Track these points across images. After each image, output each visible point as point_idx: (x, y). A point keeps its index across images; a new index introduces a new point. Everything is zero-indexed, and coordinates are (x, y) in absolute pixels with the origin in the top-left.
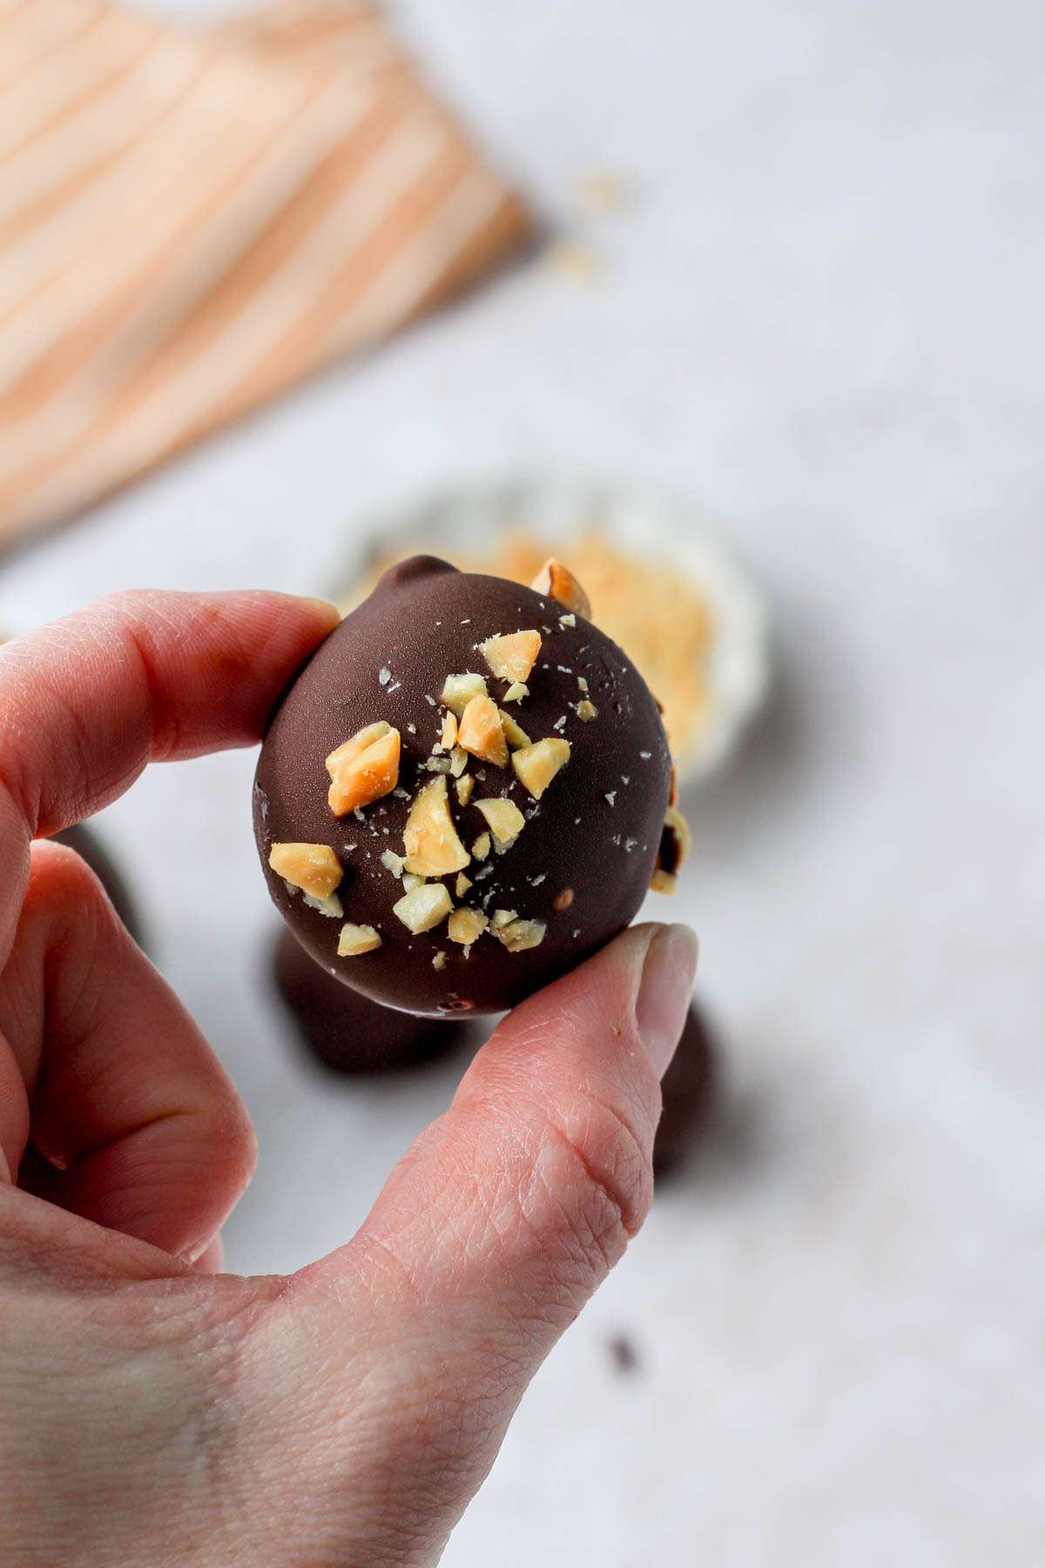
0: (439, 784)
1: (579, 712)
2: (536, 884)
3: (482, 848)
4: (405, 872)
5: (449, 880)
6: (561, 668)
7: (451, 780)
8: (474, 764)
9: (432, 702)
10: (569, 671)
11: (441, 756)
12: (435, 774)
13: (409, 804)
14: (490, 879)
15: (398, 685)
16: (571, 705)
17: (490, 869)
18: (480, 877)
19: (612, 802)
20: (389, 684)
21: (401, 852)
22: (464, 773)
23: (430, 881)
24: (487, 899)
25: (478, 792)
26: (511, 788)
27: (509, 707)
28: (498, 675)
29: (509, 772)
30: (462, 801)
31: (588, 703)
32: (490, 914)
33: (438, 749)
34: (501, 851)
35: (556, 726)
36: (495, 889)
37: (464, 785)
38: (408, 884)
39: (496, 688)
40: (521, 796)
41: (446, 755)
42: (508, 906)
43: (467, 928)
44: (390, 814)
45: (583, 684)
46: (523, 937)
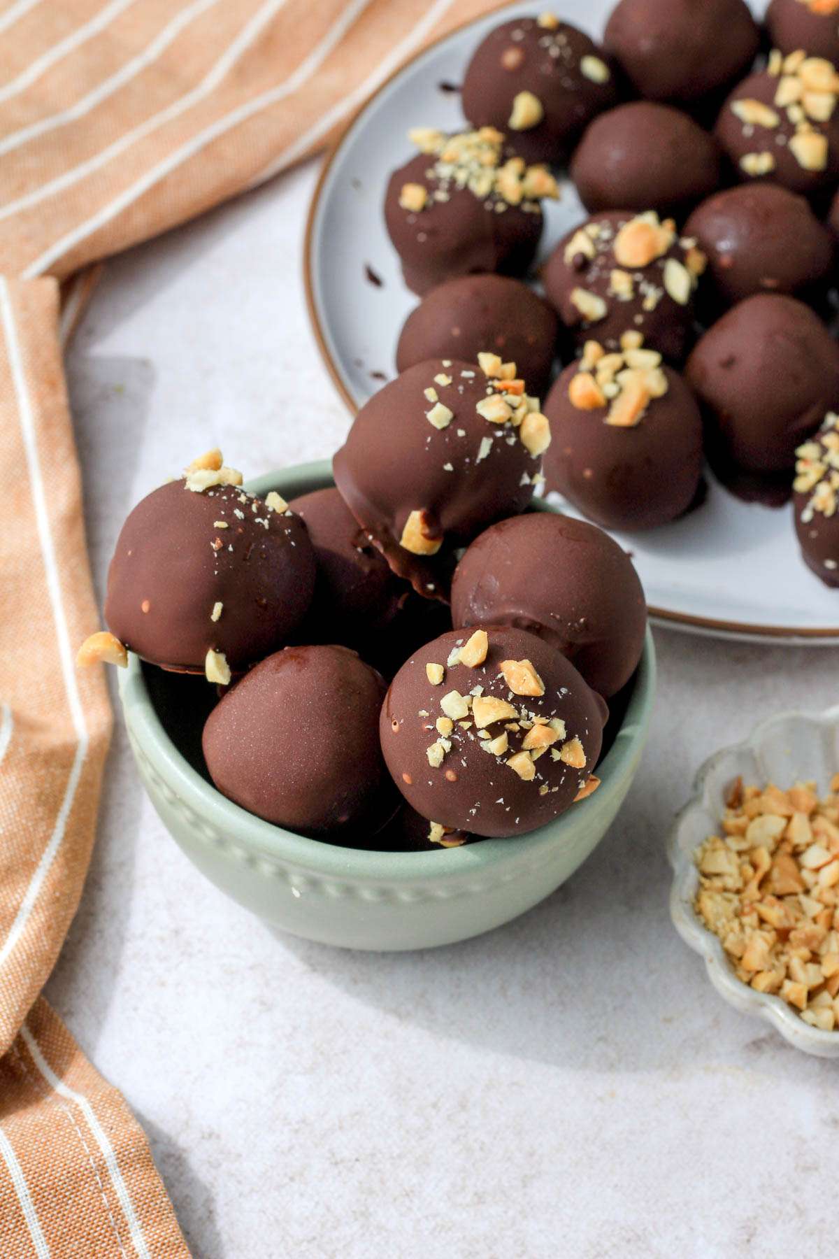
0: (515, 715)
1: (543, 786)
2: (462, 761)
3: (483, 734)
4: (473, 696)
5: (470, 718)
6: (563, 779)
7: (517, 721)
8: (524, 732)
9: (553, 713)
10: (561, 782)
11: (528, 716)
12: (520, 713)
13: (506, 700)
14: (467, 739)
15: (560, 697)
16: (547, 782)
17: (472, 738)
18: (469, 733)
19: (499, 801)
20: (561, 693)
21: (484, 695)
22: (520, 726)
23: (470, 709)
24: (457, 737)
25: (511, 734)
26: (512, 751)
27: (549, 752)
28: (563, 747)
29: (519, 750)
30: (507, 726)
31: (547, 791)
32: (449, 738)
33: (532, 714)
34: (482, 744)
35: (538, 774)
36: (462, 741)
37: (515, 727)
38: (467, 698)
39: (559, 745)
40: (507, 755)
41: (529, 719)
42: (452, 748)
43: (443, 726)
44: (500, 691)
45: (556, 789)
46: (435, 754)
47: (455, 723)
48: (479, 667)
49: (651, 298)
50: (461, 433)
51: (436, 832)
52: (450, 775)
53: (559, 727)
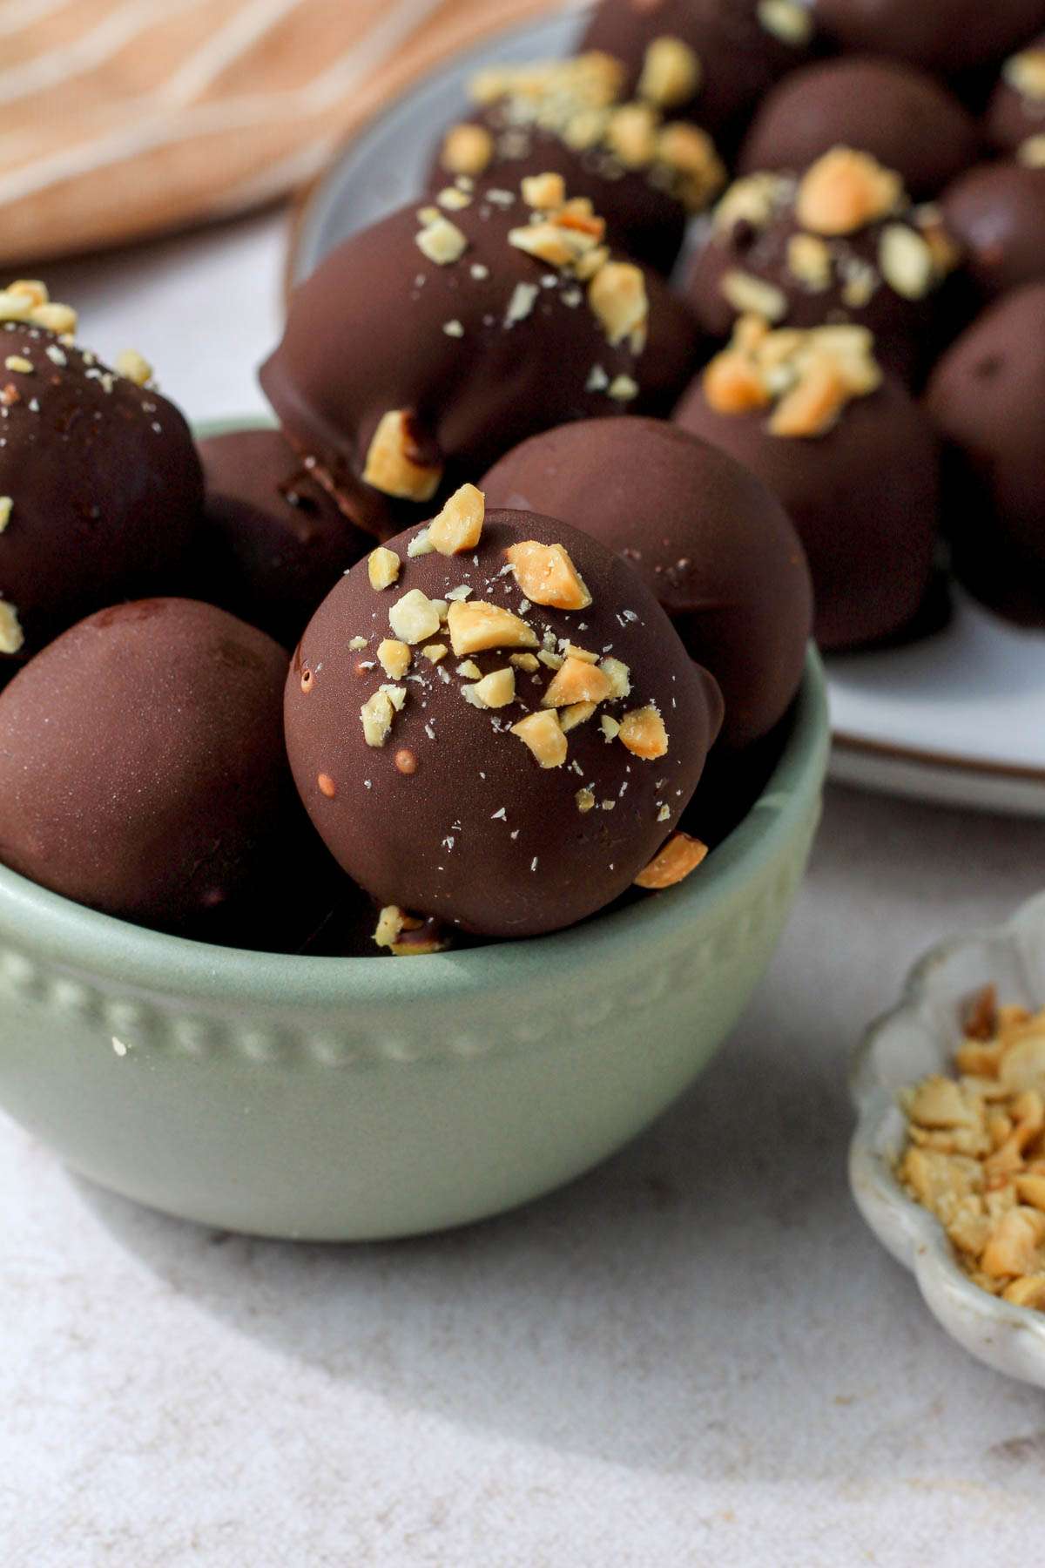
0: (530, 638)
1: (585, 790)
2: (427, 729)
3: (467, 669)
4: (450, 602)
5: (440, 637)
6: (625, 786)
7: (534, 651)
8: (547, 674)
9: (606, 649)
10: (622, 793)
11: (557, 646)
12: (540, 637)
13: (515, 611)
14: (437, 681)
15: (622, 624)
16: (592, 785)
17: (447, 679)
18: (440, 669)
19: (497, 815)
20: (624, 618)
21: (470, 598)
22: (539, 660)
23: (444, 624)
24: (417, 678)
25: (521, 675)
26: (523, 707)
27: (595, 721)
28: (625, 717)
29: (536, 706)
30: (515, 658)
31: (592, 804)
32: (403, 682)
33: (565, 644)
34: (466, 690)
35: (575, 763)
36: (427, 686)
37: (530, 661)
38: (437, 603)
39: (618, 709)
40: (512, 713)
41: (557, 650)
42: (408, 699)
43: (391, 656)
44: (507, 596)
45: (609, 805)
46: (375, 717)
47: (416, 648)
48: (464, 554)
49: (859, 285)
50: (479, 272)
51: (388, 923)
52: (404, 760)
53: (618, 678)
